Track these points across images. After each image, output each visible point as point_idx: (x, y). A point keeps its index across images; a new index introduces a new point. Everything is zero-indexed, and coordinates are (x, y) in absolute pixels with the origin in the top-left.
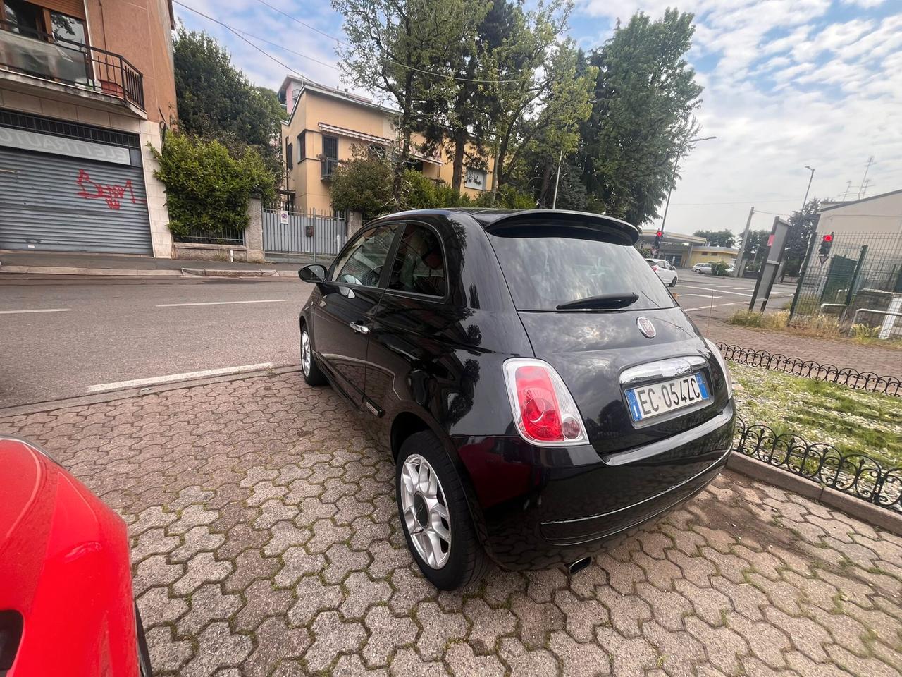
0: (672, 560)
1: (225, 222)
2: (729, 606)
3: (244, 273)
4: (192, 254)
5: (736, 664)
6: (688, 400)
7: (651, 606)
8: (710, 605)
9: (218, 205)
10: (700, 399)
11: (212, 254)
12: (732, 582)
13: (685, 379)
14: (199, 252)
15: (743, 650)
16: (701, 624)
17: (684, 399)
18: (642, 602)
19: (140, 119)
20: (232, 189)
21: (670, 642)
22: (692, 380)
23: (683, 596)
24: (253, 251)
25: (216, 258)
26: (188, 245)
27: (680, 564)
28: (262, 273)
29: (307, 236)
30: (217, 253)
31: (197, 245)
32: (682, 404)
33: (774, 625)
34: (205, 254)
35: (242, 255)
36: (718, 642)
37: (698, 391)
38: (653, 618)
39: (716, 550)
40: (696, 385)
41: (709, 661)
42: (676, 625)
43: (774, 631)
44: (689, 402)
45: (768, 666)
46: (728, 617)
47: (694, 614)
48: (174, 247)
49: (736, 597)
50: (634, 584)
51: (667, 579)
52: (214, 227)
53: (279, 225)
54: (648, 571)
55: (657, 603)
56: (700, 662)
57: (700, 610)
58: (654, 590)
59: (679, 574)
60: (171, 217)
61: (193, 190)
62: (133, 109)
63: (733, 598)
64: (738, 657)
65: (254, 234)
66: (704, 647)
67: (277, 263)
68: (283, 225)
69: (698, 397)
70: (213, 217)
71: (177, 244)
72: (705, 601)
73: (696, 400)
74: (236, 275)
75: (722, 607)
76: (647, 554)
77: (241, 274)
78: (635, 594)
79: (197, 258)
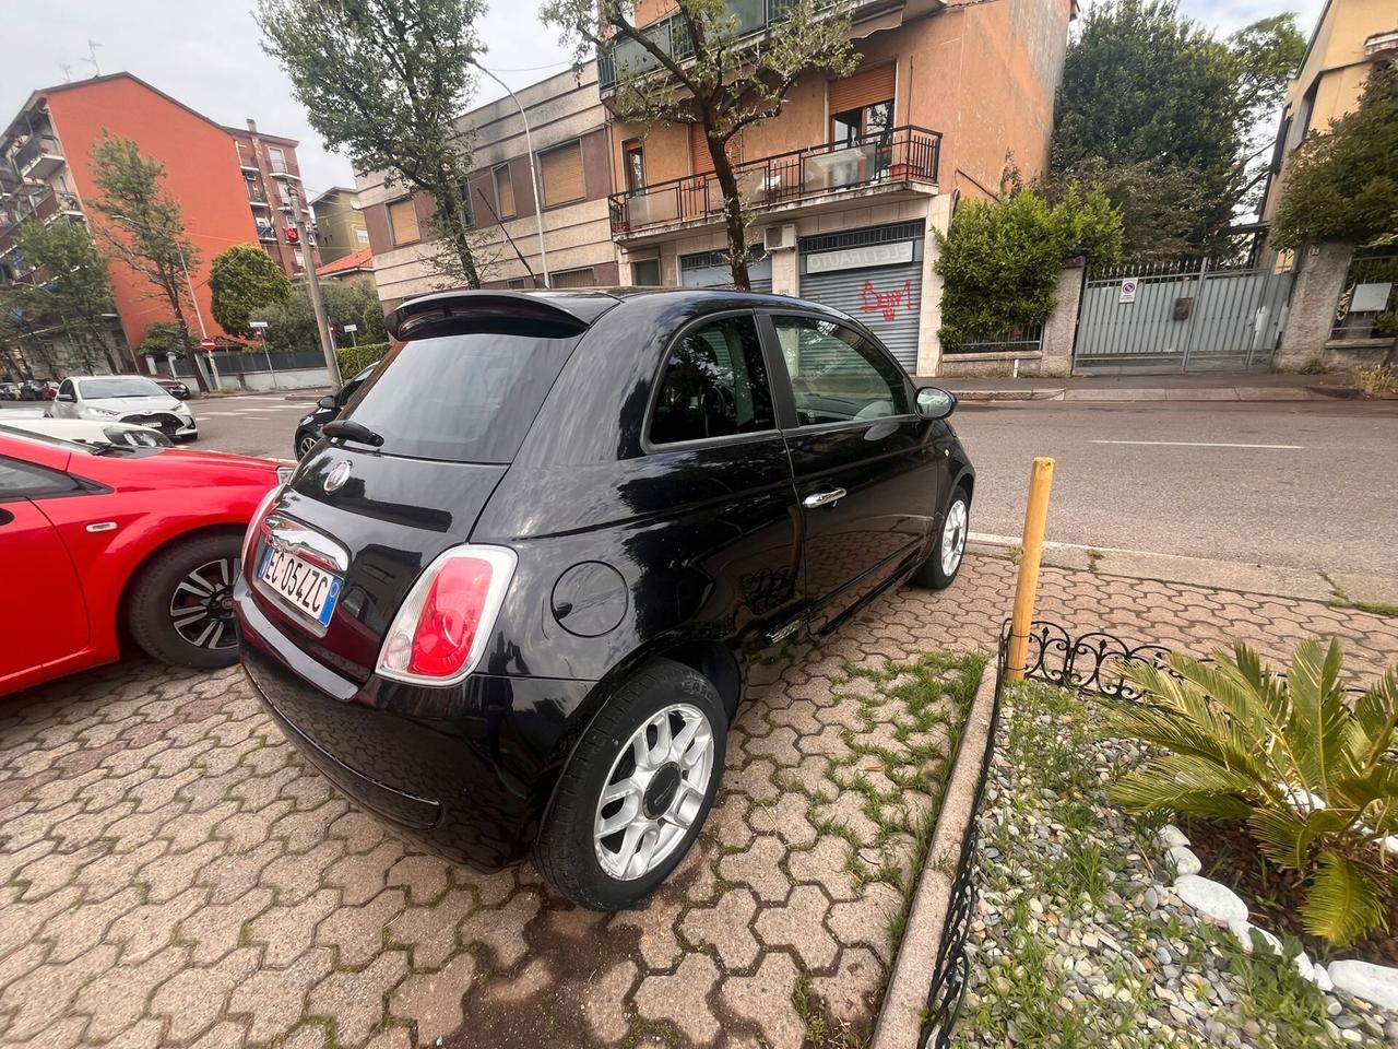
0: (381, 896)
1: (1013, 316)
2: (269, 960)
3: (1003, 395)
4: (962, 368)
5: (188, 938)
6: (301, 600)
7: (305, 853)
8: (282, 933)
9: (1006, 292)
10: (316, 615)
11: (988, 366)
12: (313, 986)
13: (318, 570)
14: (970, 366)
15: (201, 955)
16: (258, 908)
17: (299, 594)
18: (313, 843)
19: (928, 197)
20: (1030, 260)
21: (249, 866)
22: (325, 579)
23: (308, 896)
24: (1050, 358)
25: (991, 374)
26: (959, 356)
27: (371, 905)
28: (1033, 394)
29: (1175, 319)
30: (995, 365)
31: (970, 356)
32: (293, 598)
33: (210, 1027)
34: (979, 367)
35: (1033, 366)
36: (224, 924)
37: (321, 601)
38: (285, 852)
39: (398, 984)
40: (325, 592)
41: (208, 904)
42: (267, 877)
43: (202, 1022)
44: (299, 604)
45: (162, 983)
46: (254, 952)
47: (275, 903)
48: (941, 362)
49: (280, 981)
50: (346, 839)
51: (343, 881)
52: (998, 325)
53: (1115, 306)
54: (363, 858)
55: (305, 861)
56: (211, 895)
57: (277, 913)
58: (328, 861)
59: (349, 900)
60: (944, 320)
61: (972, 277)
62: (918, 188)
63: (283, 974)
64: (194, 944)
65: (1059, 330)
66: (226, 904)
67: (1097, 376)
68: (1122, 307)
69: (315, 609)
70: (998, 312)
71: (945, 357)
72: (289, 925)
73: (309, 610)
74: (990, 397)
75: (271, 948)
76: (398, 861)
77: (997, 397)
78: (327, 836)
79: (967, 374)
